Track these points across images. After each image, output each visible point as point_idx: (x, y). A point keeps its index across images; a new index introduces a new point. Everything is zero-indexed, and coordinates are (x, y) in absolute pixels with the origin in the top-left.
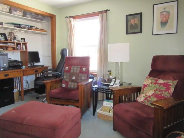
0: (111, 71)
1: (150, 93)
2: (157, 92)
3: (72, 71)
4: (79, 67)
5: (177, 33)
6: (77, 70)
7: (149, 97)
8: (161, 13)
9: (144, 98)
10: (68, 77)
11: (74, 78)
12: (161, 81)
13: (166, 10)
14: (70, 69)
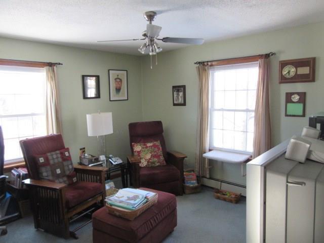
0: (84, 148)
1: (148, 156)
2: (153, 153)
3: (51, 162)
4: (58, 152)
5: (127, 100)
6: (57, 158)
7: (150, 159)
8: (116, 79)
9: (146, 162)
10: (50, 173)
11: (58, 171)
12: (149, 145)
13: (119, 77)
14: (47, 159)
